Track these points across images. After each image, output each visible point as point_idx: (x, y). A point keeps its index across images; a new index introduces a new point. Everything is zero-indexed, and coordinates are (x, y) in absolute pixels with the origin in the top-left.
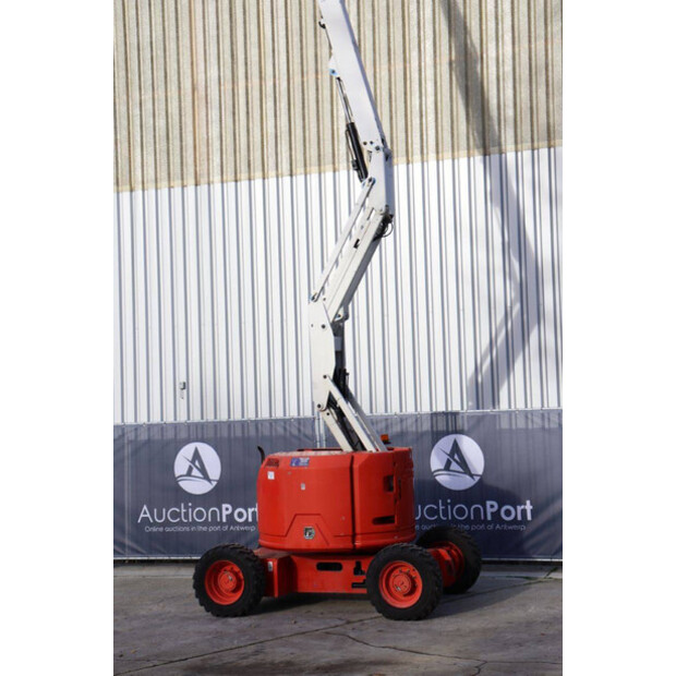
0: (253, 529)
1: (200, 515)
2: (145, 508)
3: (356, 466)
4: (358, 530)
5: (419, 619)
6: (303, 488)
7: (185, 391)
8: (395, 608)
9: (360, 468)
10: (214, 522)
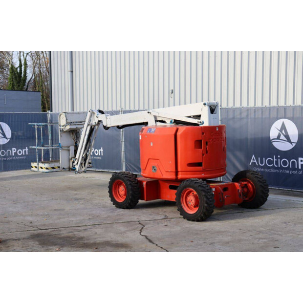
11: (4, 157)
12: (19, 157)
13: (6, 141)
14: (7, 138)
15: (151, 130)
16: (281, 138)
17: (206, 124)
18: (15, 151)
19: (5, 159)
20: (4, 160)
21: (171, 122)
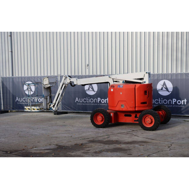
0: (106, 105)
1: (92, 100)
2: (77, 98)
3: (136, 88)
4: (137, 106)
5: (153, 130)
6: (121, 94)
7: (88, 67)
8: (146, 127)
9: (138, 88)
10: (96, 103)
15: (120, 86)
16: (163, 89)
17: (147, 83)
21: (123, 82)
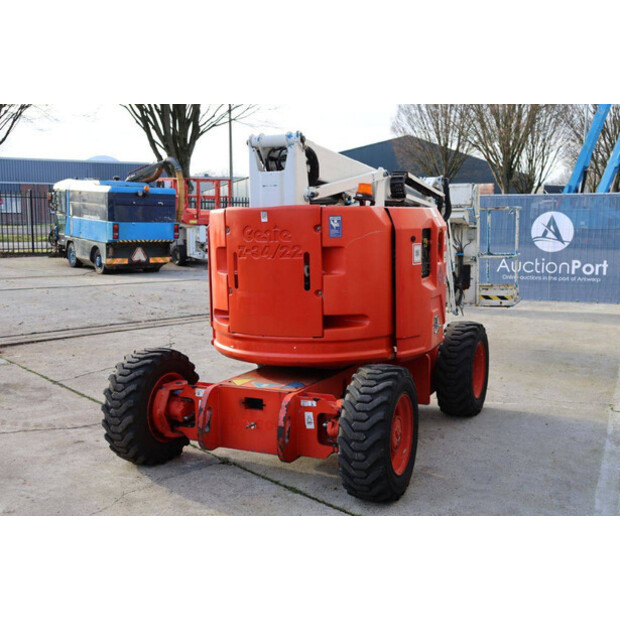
11: (553, 275)
12: (585, 279)
13: (559, 247)
14: (563, 242)
18: (578, 266)
19: (555, 279)
20: (552, 281)
